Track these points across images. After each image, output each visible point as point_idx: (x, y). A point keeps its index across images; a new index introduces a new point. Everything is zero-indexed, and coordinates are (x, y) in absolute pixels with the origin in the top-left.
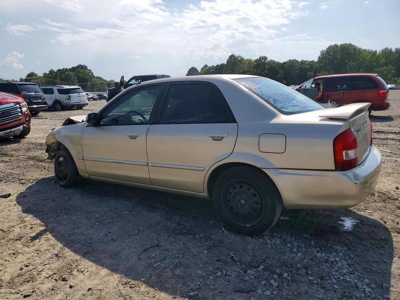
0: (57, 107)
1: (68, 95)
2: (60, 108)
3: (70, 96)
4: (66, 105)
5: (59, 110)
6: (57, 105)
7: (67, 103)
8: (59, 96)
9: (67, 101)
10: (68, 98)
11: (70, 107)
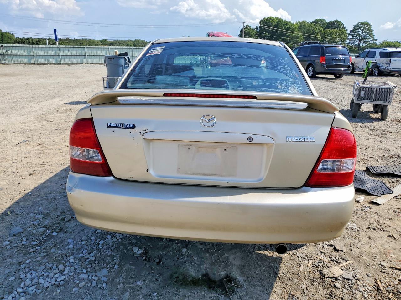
0: (374, 72)
1: (389, 59)
2: (377, 73)
3: (390, 60)
4: (384, 71)
5: (375, 76)
6: (375, 70)
7: (385, 69)
8: (379, 60)
9: (386, 66)
10: (389, 62)
11: (387, 72)
